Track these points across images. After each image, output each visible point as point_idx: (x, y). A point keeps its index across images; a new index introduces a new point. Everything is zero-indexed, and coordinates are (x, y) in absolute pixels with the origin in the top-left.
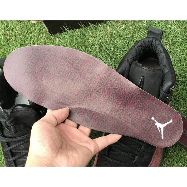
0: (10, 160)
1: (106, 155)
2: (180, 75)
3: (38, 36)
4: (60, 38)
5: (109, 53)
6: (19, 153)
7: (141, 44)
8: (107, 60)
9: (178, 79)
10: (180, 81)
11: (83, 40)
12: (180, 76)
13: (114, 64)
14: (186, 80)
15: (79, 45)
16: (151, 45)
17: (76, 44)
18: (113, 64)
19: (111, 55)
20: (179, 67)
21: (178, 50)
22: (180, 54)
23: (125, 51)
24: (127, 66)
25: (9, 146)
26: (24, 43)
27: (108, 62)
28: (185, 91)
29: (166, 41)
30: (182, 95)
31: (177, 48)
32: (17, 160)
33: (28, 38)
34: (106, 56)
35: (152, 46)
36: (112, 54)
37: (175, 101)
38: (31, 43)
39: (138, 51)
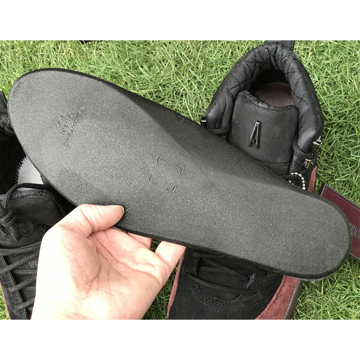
0: (12, 290)
1: (193, 275)
2: (335, 112)
3: (56, 47)
4: (100, 50)
5: (195, 75)
6: (29, 275)
7: (253, 57)
8: (191, 89)
9: (331, 120)
10: (336, 124)
11: (145, 52)
12: (335, 115)
13: (206, 96)
14: (345, 122)
15: (136, 61)
16: (275, 57)
17: (130, 60)
18: (204, 96)
19: (199, 78)
20: (331, 96)
21: (329, 63)
22: (334, 71)
23: (226, 69)
24: (227, 103)
25: (8, 263)
26: (30, 63)
27: (194, 93)
28: (345, 143)
29: (305, 47)
30: (339, 152)
31: (328, 59)
32: (26, 289)
33: (37, 52)
34: (189, 81)
35: (276, 61)
36: (201, 76)
37: (326, 165)
38: (43, 61)
39: (248, 71)
